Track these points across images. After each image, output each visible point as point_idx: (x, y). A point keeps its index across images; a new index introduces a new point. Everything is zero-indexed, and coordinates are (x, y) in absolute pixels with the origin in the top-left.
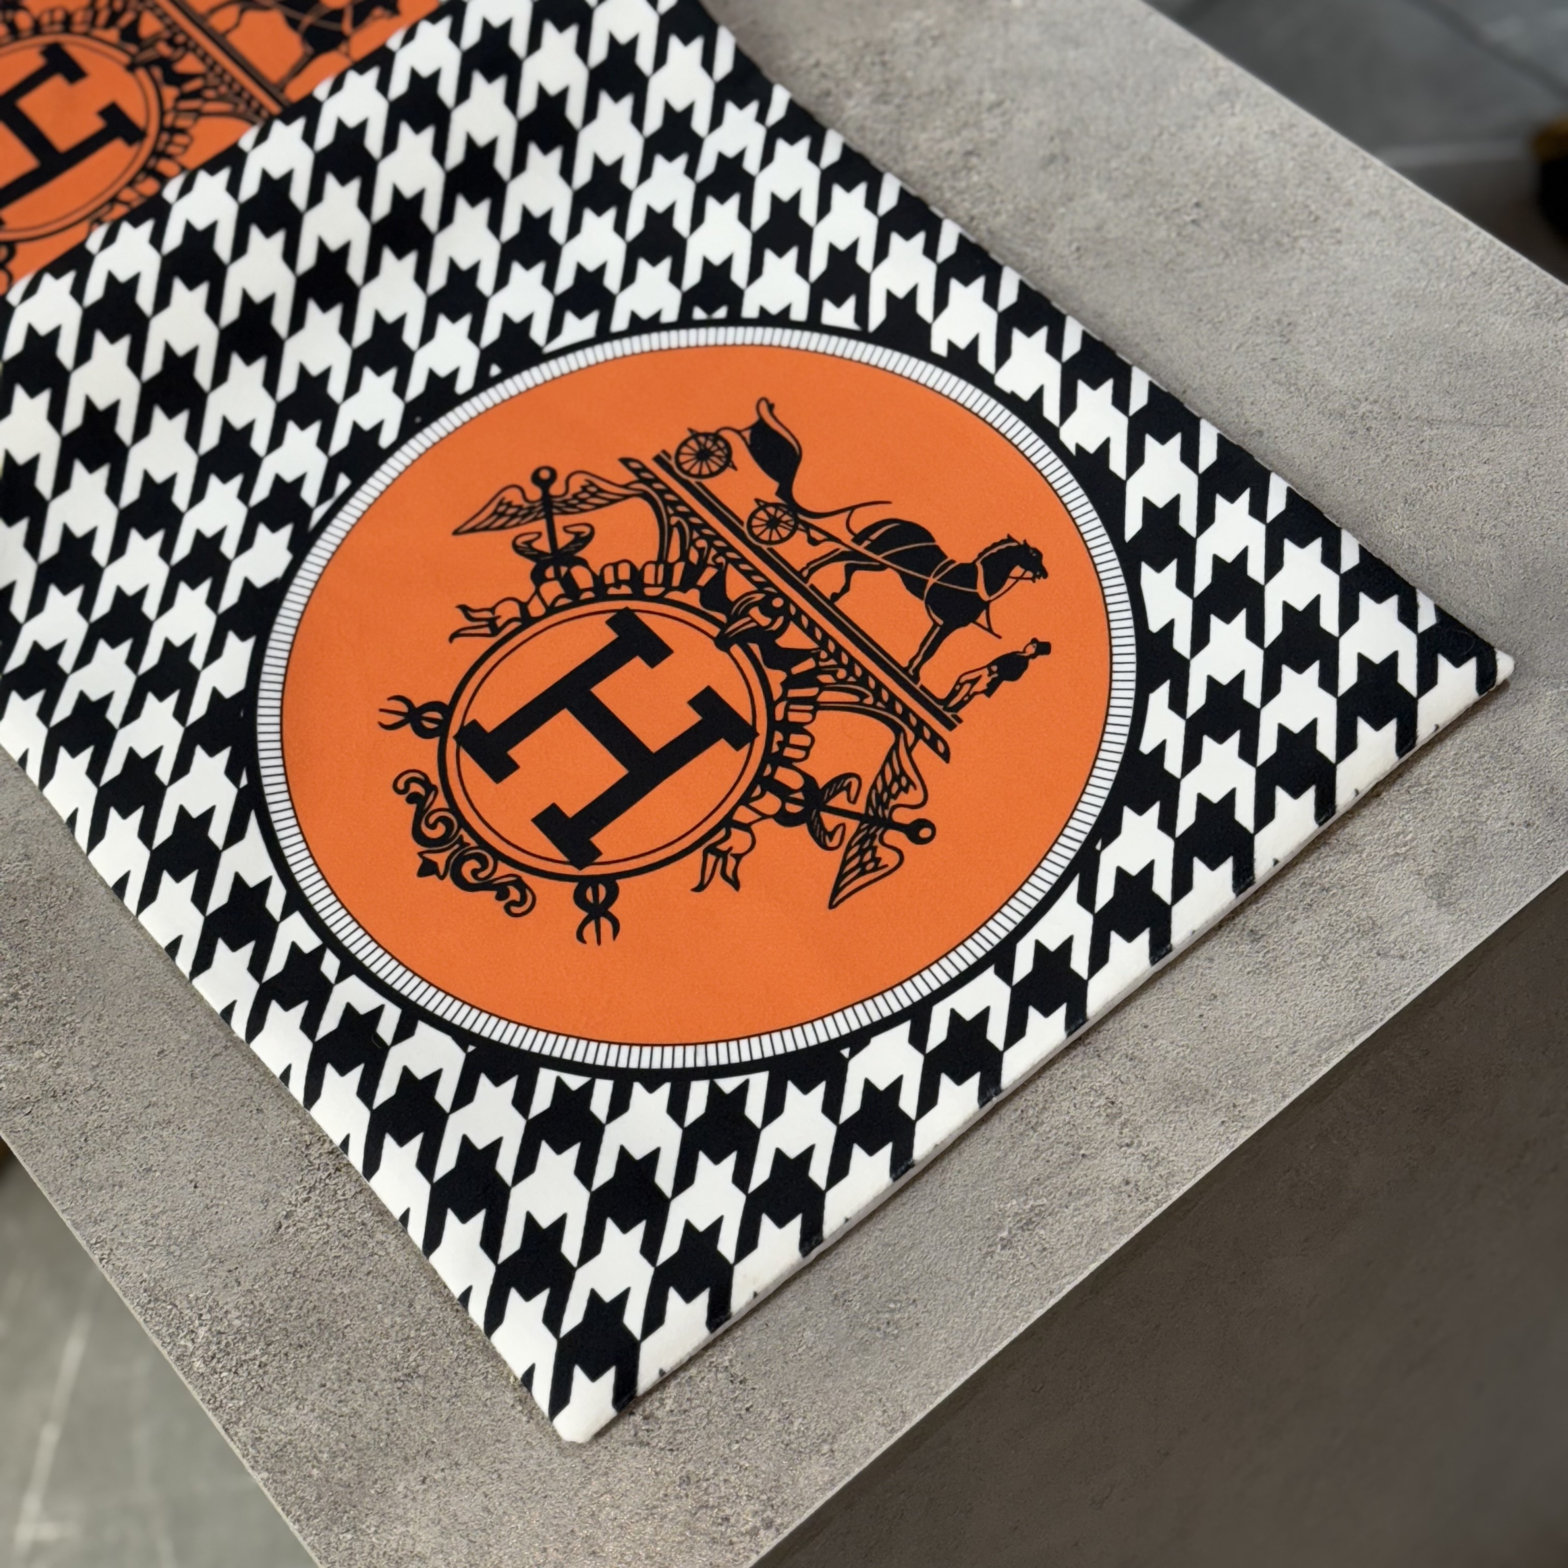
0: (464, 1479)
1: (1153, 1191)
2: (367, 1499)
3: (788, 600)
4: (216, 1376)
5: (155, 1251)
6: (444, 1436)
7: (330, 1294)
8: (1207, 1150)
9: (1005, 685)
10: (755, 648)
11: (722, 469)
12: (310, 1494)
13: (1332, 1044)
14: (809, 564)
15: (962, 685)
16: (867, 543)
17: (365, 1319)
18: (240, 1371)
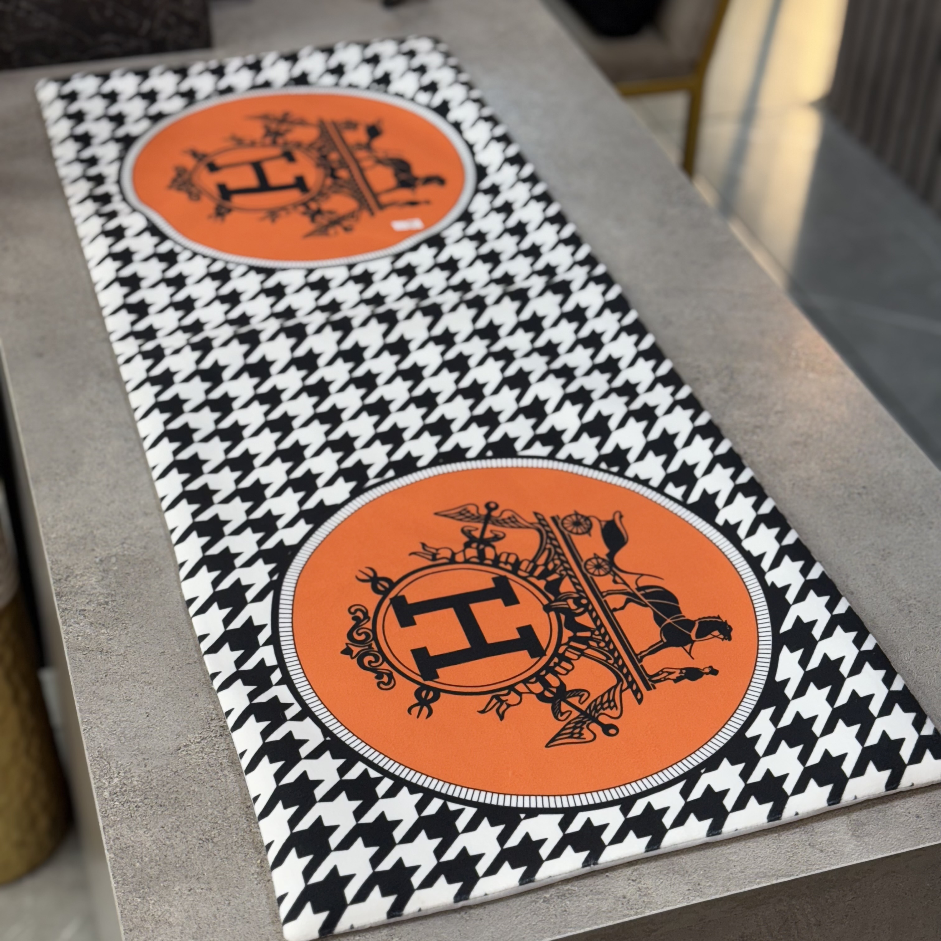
0: (211, 897)
1: (637, 907)
2: (157, 887)
3: (590, 602)
4: (112, 802)
5: (113, 736)
6: (211, 874)
7: (188, 788)
8: (674, 899)
9: (686, 681)
10: (563, 617)
11: (583, 533)
12: (130, 873)
13: (765, 876)
14: (608, 591)
15: (663, 672)
16: (643, 592)
17: (200, 806)
18: (125, 805)
